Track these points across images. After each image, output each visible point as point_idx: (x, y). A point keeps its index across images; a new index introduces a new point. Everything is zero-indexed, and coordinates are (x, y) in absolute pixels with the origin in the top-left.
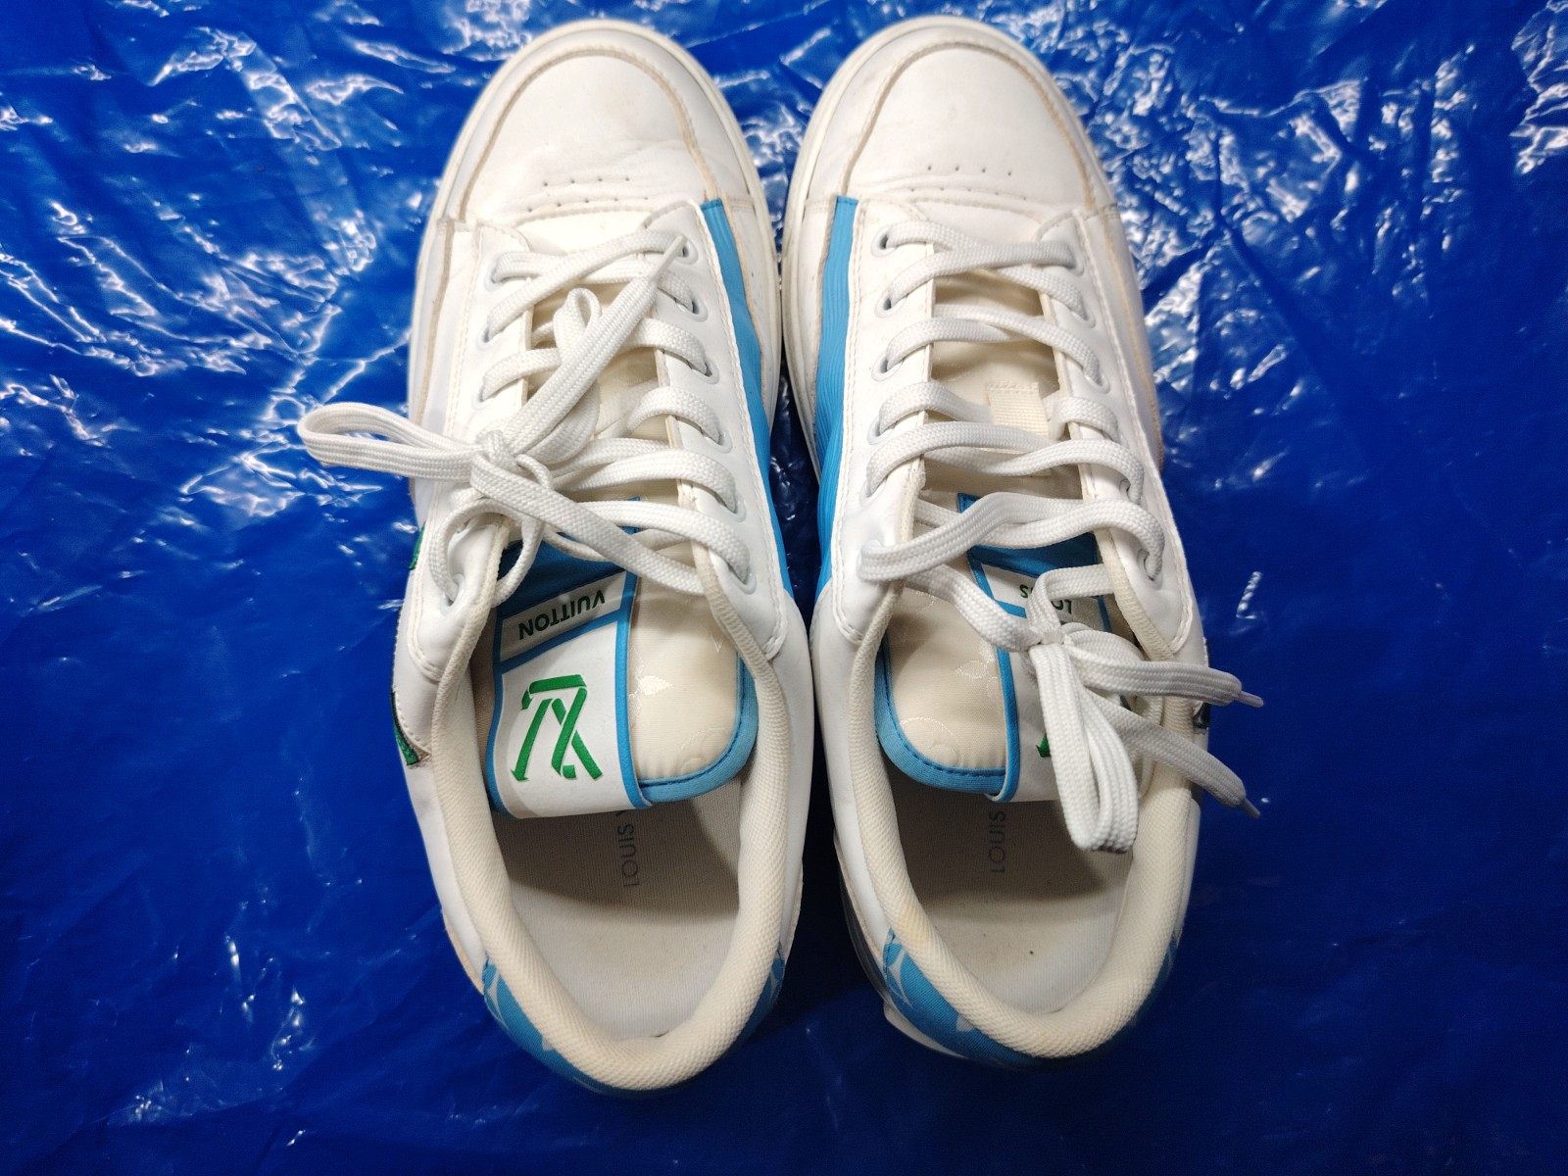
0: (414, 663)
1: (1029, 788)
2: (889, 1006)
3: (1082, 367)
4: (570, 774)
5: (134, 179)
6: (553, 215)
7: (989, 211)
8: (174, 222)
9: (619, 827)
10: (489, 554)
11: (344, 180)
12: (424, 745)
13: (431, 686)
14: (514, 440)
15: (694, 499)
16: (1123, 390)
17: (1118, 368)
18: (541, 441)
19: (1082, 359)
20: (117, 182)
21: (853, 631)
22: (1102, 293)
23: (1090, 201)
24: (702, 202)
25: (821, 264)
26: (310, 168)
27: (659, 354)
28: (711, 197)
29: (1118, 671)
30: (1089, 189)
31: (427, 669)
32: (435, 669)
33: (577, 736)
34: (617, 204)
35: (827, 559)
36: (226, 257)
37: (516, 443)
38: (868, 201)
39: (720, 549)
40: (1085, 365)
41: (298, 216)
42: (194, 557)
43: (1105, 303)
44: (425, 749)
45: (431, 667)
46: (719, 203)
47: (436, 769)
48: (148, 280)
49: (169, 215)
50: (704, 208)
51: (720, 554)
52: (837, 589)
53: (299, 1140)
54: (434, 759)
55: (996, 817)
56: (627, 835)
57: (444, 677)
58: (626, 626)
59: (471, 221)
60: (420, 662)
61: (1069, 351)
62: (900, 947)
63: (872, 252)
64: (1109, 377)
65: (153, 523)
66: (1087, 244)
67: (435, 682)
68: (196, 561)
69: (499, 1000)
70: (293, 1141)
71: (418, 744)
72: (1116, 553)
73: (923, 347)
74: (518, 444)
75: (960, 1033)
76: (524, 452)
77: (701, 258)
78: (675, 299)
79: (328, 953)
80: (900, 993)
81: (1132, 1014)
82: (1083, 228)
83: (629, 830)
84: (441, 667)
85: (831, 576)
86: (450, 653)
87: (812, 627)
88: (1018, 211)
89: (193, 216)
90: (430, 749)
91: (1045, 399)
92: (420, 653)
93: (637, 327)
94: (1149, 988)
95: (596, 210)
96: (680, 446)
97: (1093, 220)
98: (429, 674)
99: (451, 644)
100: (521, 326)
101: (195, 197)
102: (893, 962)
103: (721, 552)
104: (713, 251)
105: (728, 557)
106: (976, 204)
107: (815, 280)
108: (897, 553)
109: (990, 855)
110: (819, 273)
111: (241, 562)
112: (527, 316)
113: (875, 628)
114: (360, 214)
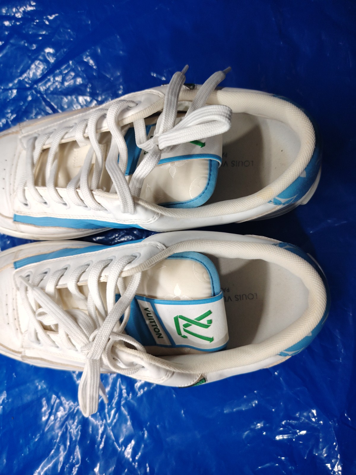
0: (166, 381)
1: (216, 150)
2: (301, 202)
3: (67, 133)
4: (210, 322)
5: (15, 462)
6: (19, 321)
7: (18, 167)
8: (29, 449)
9: (236, 300)
10: (126, 352)
11: (17, 390)
12: (198, 376)
13: (175, 374)
14: (84, 343)
15: (105, 276)
16: (76, 118)
17: (69, 120)
18: (84, 332)
19: (63, 133)
20: (15, 469)
21: (155, 216)
22: (46, 127)
23: (17, 132)
24: (14, 269)
25: (36, 227)
26: (13, 402)
27: (58, 287)
28: (12, 266)
29: (167, 115)
30: (13, 133)
31: (168, 376)
32: (168, 373)
33: (196, 319)
34: (15, 299)
35: (132, 226)
36: (41, 432)
37: (85, 342)
38: (14, 210)
39: (122, 267)
40: (66, 132)
41: (28, 406)
42: (143, 446)
43: (49, 126)
44: (200, 376)
45: (167, 375)
46: (15, 263)
47: (207, 372)
48: (48, 459)
49: (27, 451)
50: (16, 268)
51: (124, 267)
52: (141, 222)
53: (349, 416)
54: (203, 372)
55: (233, 164)
56: (239, 297)
57: (171, 370)
58: (156, 300)
59: (21, 350)
60: (165, 379)
61: (60, 138)
62: (274, 199)
63: (30, 209)
64: (71, 124)
65: (131, 460)
66: (30, 133)
67: (173, 373)
68: (144, 445)
69: (294, 351)
70: (349, 419)
71: (198, 378)
72: (127, 118)
73: (56, 190)
74: (85, 341)
75: (306, 176)
76: (88, 338)
77: (31, 270)
78: (42, 280)
79: (281, 403)
80: (293, 198)
81: (299, 110)
82: (25, 134)
83: (237, 297)
84: (167, 371)
85: (137, 224)
86: (162, 368)
87: (157, 231)
88: (19, 157)
89: (27, 442)
90: (200, 374)
91: (80, 146)
92: (162, 379)
93: (48, 295)
94: (290, 104)
95: (17, 306)
96: (87, 280)
97: (23, 131)
98: (170, 375)
99: (158, 368)
100: (52, 335)
101: (21, 441)
102: (280, 201)
103: (123, 266)
104: (29, 265)
105: (125, 264)
106: (16, 172)
107: (42, 229)
108: (122, 199)
109: (247, 166)
110: (39, 227)
111: (144, 429)
112: (49, 333)
113: (153, 208)
114: (28, 384)
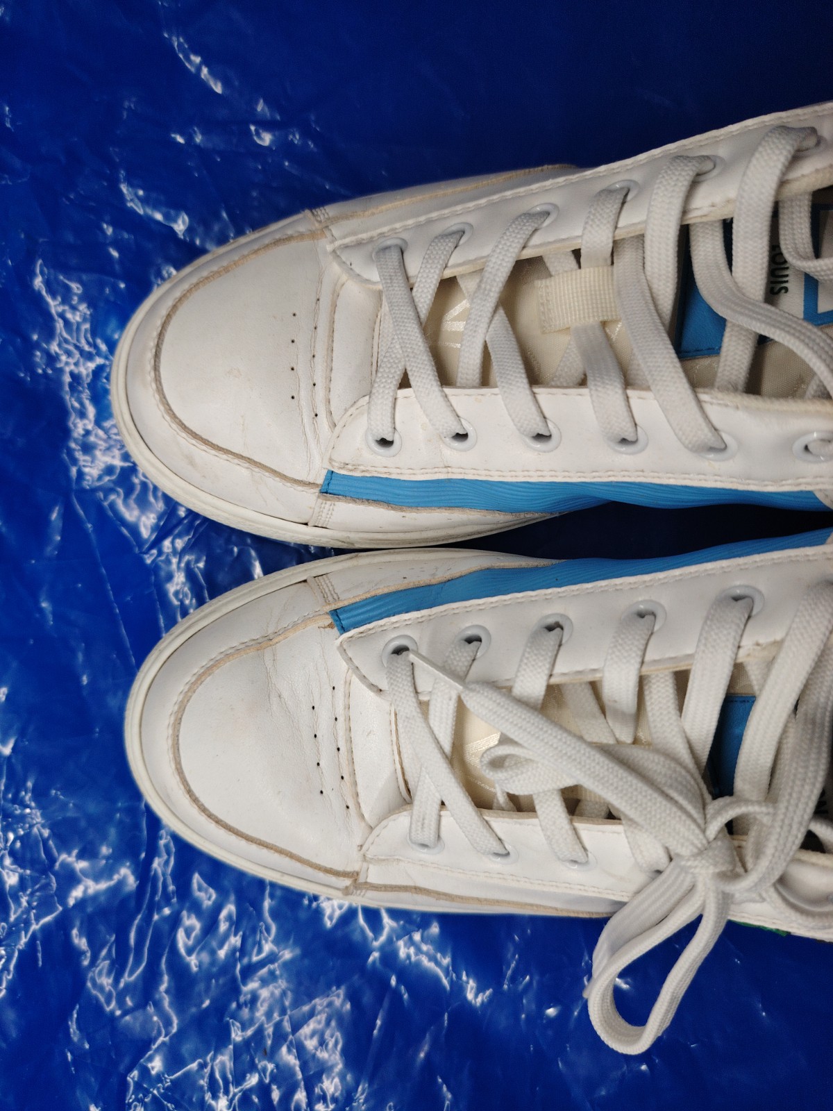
3: (536, 230)
6: (354, 784)
7: (336, 334)
22: (422, 219)
23: (313, 235)
24: (335, 631)
25: (393, 509)
28: (328, 620)
30: (301, 236)
34: (341, 719)
38: (331, 460)
40: (530, 228)
43: (434, 215)
46: (335, 613)
50: (344, 630)
63: (396, 455)
64: (537, 204)
66: (364, 236)
73: (534, 394)
77: (408, 632)
78: (474, 660)
82: (347, 240)
85: (810, 493)
88: (334, 306)
95: (350, 740)
97: (336, 231)
104: (393, 619)
110: (401, 510)
112: (489, 816)
